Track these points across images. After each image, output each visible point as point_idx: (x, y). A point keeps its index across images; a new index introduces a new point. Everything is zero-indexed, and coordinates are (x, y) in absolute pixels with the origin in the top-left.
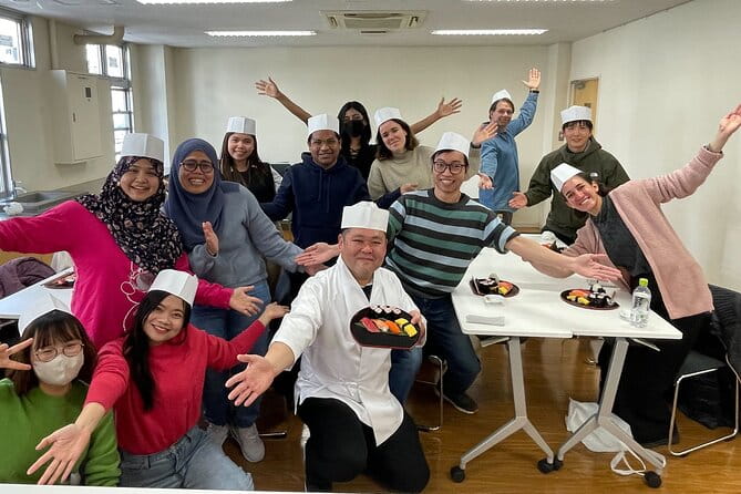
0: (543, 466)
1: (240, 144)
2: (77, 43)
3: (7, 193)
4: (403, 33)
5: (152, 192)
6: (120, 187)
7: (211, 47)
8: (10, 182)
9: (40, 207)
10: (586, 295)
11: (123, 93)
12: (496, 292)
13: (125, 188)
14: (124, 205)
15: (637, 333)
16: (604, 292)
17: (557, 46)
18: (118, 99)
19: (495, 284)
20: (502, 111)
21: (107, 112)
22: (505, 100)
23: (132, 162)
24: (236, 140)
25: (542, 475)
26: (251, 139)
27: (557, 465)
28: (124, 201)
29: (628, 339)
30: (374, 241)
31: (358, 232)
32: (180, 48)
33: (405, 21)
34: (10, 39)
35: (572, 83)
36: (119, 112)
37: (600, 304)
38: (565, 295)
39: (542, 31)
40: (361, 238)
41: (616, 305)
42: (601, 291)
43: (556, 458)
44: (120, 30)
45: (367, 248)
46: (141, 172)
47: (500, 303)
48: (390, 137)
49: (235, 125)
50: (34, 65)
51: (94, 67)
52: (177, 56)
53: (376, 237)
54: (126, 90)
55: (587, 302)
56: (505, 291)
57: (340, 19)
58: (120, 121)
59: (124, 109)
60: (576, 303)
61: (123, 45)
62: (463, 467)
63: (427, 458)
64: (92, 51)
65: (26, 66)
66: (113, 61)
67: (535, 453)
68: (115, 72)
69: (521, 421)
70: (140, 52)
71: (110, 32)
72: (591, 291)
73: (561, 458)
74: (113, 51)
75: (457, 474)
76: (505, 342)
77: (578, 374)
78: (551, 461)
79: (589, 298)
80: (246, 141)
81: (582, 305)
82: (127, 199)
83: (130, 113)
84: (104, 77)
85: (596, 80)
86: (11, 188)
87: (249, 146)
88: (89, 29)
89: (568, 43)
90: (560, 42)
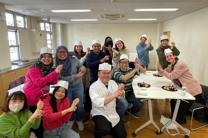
0: (157, 133)
1: (79, 48)
2: (38, 23)
3: (20, 60)
4: (120, 20)
5: (50, 62)
6: (42, 62)
7: (72, 24)
8: (21, 57)
9: (28, 63)
10: (168, 87)
11: (50, 35)
12: (144, 86)
13: (43, 62)
14: (43, 66)
15: (183, 98)
16: (173, 87)
17: (159, 23)
18: (49, 36)
19: (144, 84)
20: (143, 40)
21: (46, 40)
22: (144, 37)
23: (44, 55)
24: (78, 47)
25: (157, 135)
26: (81, 46)
27: (161, 133)
28: (43, 65)
29: (180, 100)
30: (108, 73)
31: (104, 71)
32: (64, 24)
33: (121, 16)
34: (21, 21)
35: (163, 32)
36: (49, 40)
37: (172, 90)
38: (163, 87)
39: (156, 19)
40: (105, 72)
41: (177, 90)
42: (173, 86)
43: (160, 131)
44: (49, 19)
45: (107, 75)
46: (47, 57)
47: (146, 90)
48: (119, 45)
49: (77, 43)
50: (27, 28)
51: (42, 28)
52: (63, 26)
53: (109, 72)
54: (51, 34)
55: (169, 89)
56: (147, 86)
57: (104, 16)
58: (49, 42)
59: (50, 39)
60: (166, 89)
61: (50, 23)
62: (136, 133)
63: (126, 130)
64: (42, 25)
65: (25, 28)
66: (47, 27)
67: (155, 129)
68: (48, 30)
69: (151, 121)
70: (54, 25)
71: (46, 20)
72: (170, 86)
73: (162, 131)
74: (47, 25)
75: (134, 135)
76: (147, 100)
77: (166, 108)
78: (159, 132)
79: (169, 88)
80: (80, 47)
81: (168, 90)
82: (44, 65)
83: (52, 40)
84: (45, 31)
85: (170, 32)
86: (21, 59)
87: (81, 48)
88: (41, 19)
89: (162, 23)
90: (160, 22)
